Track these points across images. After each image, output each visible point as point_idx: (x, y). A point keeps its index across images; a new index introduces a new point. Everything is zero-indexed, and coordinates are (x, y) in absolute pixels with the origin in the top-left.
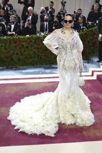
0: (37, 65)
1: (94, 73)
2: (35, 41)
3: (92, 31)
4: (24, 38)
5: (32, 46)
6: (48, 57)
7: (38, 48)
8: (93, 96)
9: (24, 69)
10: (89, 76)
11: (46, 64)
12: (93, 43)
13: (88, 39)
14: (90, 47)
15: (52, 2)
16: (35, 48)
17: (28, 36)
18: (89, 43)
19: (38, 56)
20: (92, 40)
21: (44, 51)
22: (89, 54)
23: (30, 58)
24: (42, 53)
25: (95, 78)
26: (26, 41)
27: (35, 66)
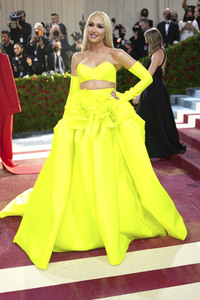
0: (46, 129)
2: (41, 86)
4: (20, 81)
5: (35, 94)
7: (46, 99)
9: (24, 137)
16: (40, 99)
17: (27, 76)
19: (48, 112)
21: (57, 103)
23: (34, 116)
24: (53, 107)
26: (24, 87)
27: (43, 131)
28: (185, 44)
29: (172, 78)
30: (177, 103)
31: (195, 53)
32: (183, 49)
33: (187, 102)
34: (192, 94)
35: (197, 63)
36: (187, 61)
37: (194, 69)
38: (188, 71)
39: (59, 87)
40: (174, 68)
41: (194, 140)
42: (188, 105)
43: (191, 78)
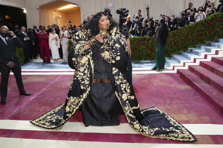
1: (175, 67)
3: (174, 33)
6: (137, 54)
8: (173, 86)
10: (170, 70)
11: (135, 60)
12: (174, 43)
13: (171, 39)
14: (172, 46)
15: (140, 11)
18: (171, 43)
20: (173, 41)
21: (134, 49)
22: (171, 52)
25: (175, 71)
28: (198, 24)
29: (190, 40)
30: (191, 52)
31: (203, 28)
32: (196, 26)
33: (196, 52)
34: (199, 48)
35: (203, 33)
36: (198, 31)
37: (201, 35)
38: (198, 36)
39: (135, 42)
40: (191, 35)
41: (197, 72)
42: (197, 53)
43: (199, 40)
